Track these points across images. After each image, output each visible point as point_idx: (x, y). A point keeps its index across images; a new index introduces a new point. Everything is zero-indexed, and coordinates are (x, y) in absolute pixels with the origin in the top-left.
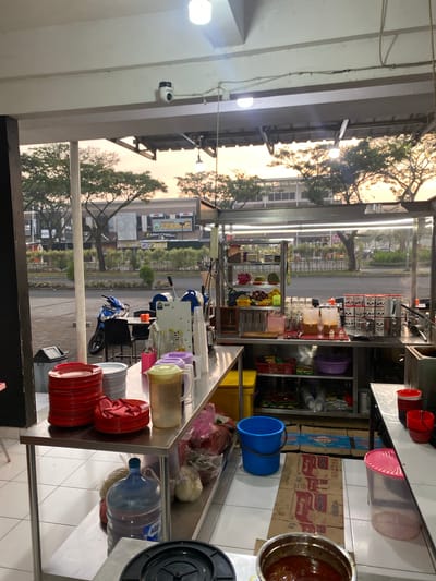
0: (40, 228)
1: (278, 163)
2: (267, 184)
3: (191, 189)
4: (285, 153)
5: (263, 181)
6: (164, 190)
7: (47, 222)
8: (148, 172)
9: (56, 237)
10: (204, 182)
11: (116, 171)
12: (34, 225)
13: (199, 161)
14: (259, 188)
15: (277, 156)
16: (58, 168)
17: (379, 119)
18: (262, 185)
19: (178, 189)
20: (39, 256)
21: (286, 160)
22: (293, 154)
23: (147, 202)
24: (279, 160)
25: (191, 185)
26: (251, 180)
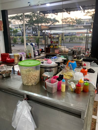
0: (33, 31)
1: (86, 15)
2: (83, 20)
3: (65, 22)
4: (89, 12)
5: (82, 20)
6: (59, 22)
7: (34, 30)
8: (55, 18)
9: (36, 33)
10: (68, 20)
11: (48, 18)
12: (32, 30)
13: (52, 16)
14: (81, 21)
15: (86, 13)
16: (35, 17)
17: (89, 5)
18: (82, 21)
19: (62, 22)
20: (31, 38)
21: (89, 14)
22: (91, 12)
23: (54, 25)
24: (87, 14)
25: (65, 21)
26: (79, 19)
